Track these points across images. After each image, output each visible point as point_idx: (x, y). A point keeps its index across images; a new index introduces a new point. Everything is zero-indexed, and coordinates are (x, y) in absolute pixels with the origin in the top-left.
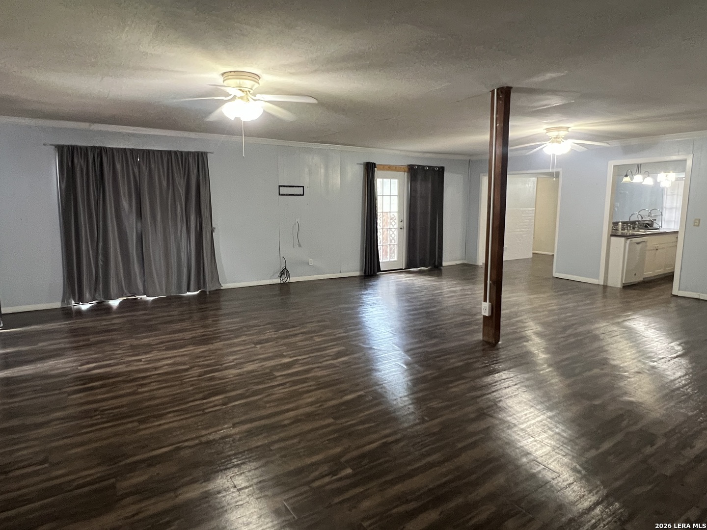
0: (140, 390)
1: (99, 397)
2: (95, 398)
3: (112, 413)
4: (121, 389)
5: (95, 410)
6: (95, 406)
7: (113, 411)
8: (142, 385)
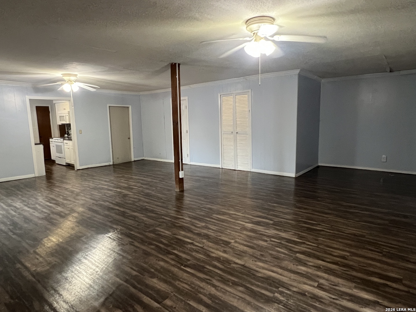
0: (348, 254)
1: (378, 264)
2: (382, 266)
3: (376, 248)
4: (360, 262)
5: (384, 256)
6: (384, 259)
7: (375, 249)
8: (343, 257)
